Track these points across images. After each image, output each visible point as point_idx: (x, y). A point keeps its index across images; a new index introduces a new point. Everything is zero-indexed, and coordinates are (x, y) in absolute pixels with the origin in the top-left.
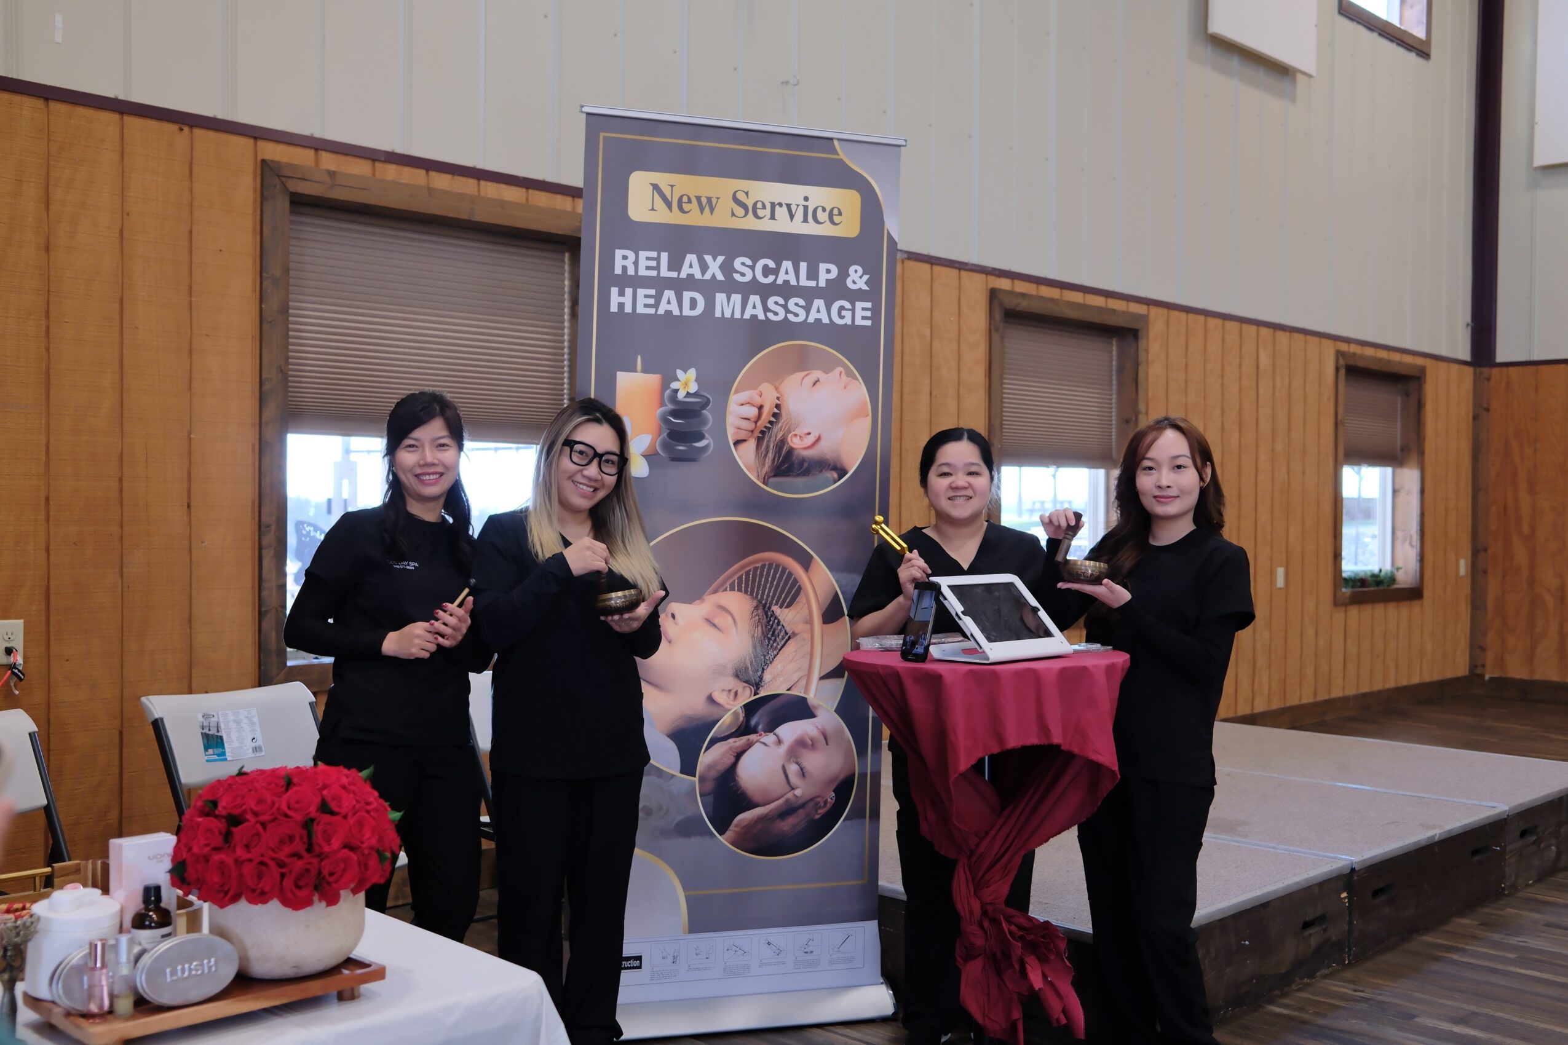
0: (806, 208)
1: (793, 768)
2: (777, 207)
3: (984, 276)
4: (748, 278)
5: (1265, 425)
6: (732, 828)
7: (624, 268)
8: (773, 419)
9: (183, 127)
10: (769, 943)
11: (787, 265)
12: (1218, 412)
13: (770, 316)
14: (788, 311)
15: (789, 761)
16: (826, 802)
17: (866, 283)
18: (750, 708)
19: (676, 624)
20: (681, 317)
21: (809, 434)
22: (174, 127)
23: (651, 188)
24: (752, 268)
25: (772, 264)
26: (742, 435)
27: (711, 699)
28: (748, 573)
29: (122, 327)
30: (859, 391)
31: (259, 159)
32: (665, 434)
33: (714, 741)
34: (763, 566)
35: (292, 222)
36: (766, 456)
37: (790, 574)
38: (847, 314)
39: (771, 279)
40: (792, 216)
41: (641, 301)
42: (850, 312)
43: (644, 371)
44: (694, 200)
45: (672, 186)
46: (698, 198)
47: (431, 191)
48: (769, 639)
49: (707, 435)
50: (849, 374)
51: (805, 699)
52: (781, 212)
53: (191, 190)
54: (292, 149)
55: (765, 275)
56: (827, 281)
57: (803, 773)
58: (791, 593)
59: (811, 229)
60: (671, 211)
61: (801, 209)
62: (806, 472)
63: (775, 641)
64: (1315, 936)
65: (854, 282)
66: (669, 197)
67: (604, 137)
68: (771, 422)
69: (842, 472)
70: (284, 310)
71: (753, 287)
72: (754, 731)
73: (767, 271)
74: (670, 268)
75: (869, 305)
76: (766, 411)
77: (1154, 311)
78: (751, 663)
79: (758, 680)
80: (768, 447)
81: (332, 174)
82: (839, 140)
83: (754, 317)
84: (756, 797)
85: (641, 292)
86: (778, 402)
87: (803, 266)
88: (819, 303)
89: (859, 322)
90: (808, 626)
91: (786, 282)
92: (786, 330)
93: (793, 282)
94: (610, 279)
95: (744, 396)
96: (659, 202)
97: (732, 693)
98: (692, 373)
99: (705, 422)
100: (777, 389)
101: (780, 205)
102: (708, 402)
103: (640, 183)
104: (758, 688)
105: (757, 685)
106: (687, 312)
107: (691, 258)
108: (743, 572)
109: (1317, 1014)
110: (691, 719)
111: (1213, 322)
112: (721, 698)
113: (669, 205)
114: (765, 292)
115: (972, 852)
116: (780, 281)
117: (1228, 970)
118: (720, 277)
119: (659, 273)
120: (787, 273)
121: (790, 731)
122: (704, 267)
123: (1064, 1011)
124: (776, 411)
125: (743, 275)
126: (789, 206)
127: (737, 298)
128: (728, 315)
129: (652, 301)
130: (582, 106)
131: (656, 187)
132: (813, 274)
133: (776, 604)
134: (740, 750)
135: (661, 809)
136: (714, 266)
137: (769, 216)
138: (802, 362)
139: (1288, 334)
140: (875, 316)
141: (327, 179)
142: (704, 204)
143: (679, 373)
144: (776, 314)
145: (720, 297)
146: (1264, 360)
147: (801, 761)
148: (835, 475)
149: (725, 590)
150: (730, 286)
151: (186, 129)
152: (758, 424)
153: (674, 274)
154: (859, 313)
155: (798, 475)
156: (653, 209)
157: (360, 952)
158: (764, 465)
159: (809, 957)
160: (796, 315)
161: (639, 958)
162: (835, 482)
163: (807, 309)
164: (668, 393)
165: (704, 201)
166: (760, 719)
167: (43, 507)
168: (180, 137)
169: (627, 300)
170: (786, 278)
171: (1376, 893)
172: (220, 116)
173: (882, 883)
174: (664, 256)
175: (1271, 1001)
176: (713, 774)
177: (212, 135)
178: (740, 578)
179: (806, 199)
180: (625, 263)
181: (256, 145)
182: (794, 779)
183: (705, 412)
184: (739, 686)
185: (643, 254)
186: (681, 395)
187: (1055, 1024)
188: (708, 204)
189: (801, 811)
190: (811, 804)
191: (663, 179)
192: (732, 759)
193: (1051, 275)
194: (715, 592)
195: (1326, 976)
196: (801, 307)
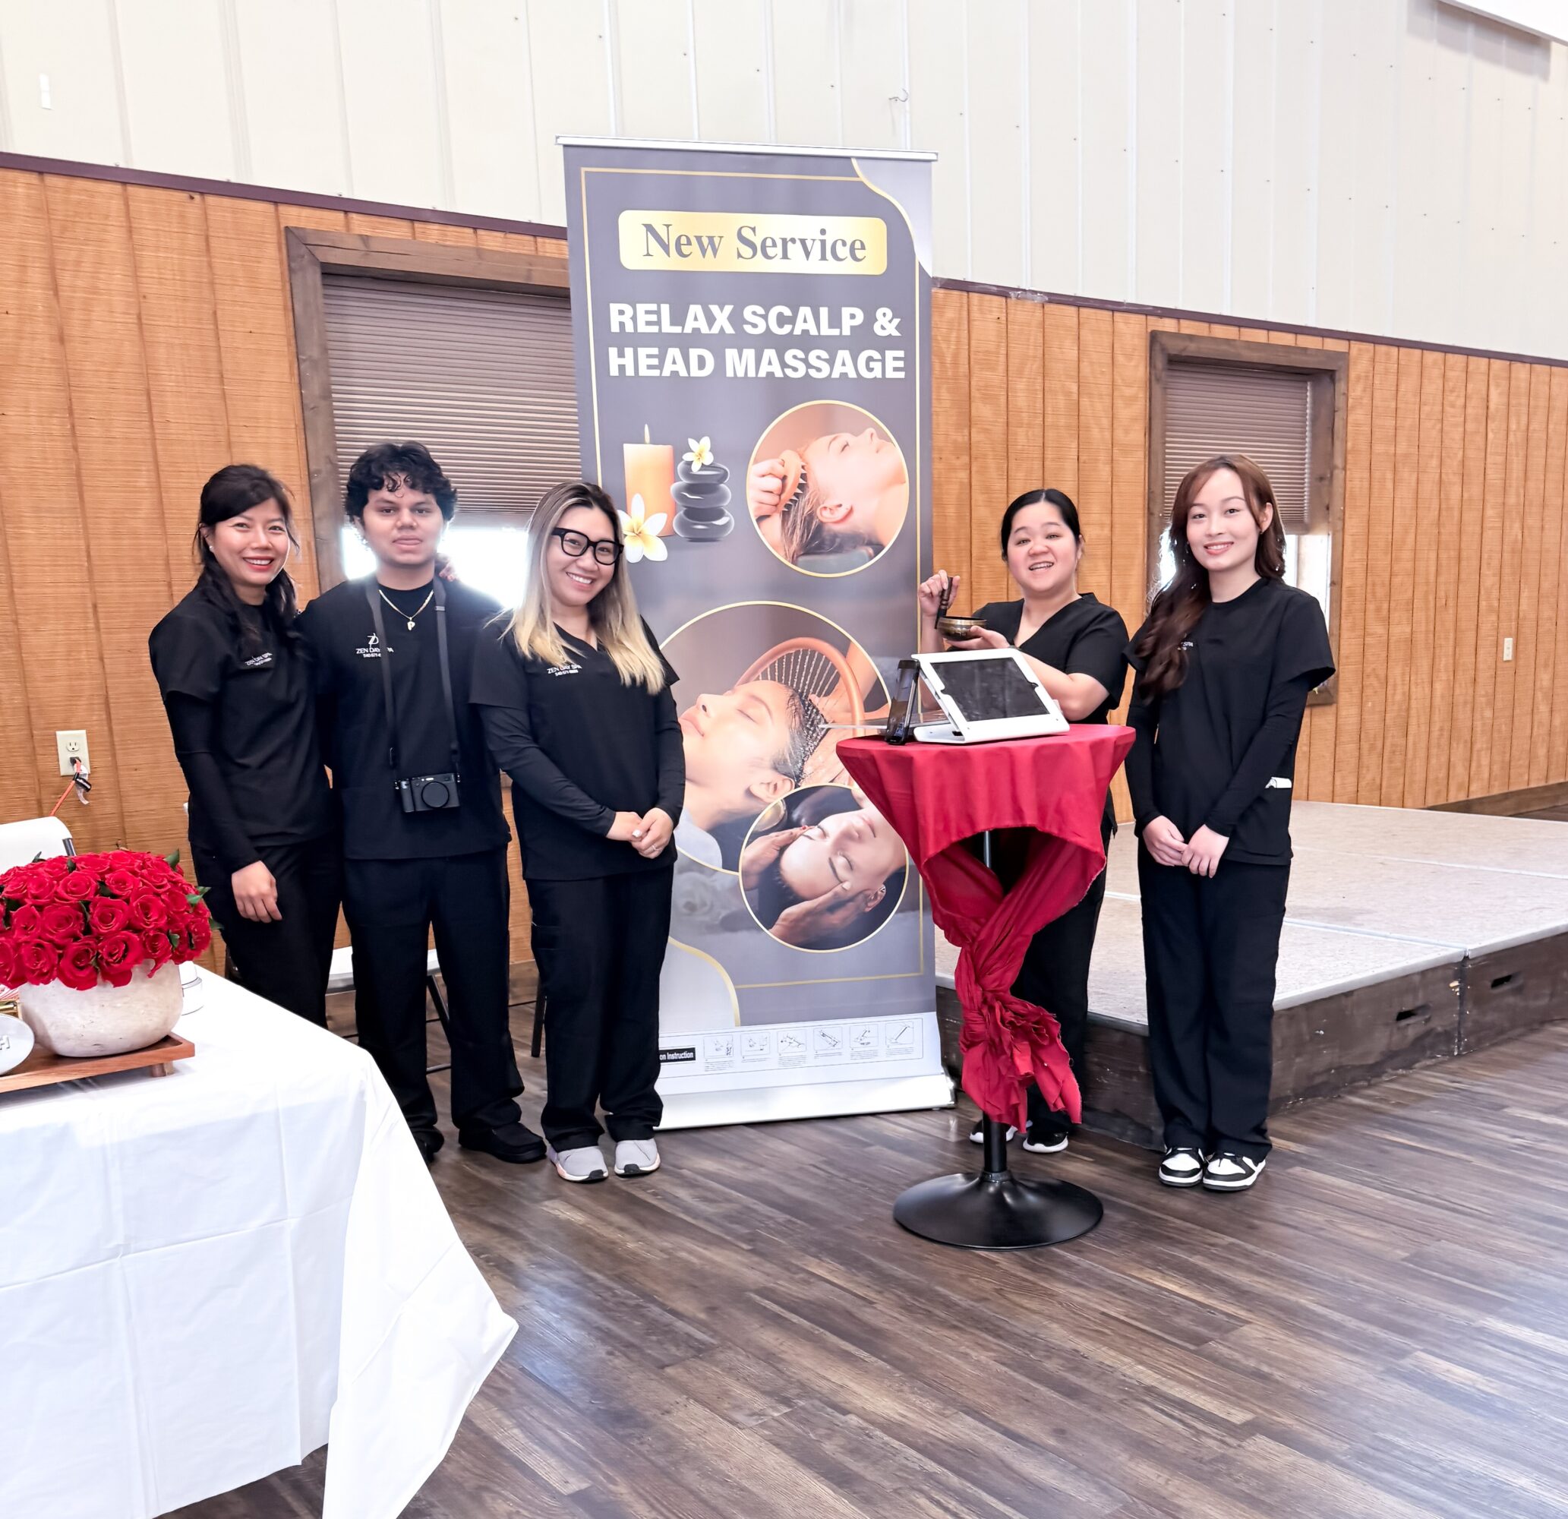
0: (823, 242)
1: (840, 862)
2: (790, 244)
3: (1144, 317)
4: (761, 329)
5: (1494, 476)
6: (779, 922)
7: (622, 325)
8: (799, 491)
9: (192, 194)
10: (824, 1035)
11: (805, 311)
12: (1435, 462)
13: (789, 372)
14: (809, 366)
15: (836, 854)
16: (876, 895)
17: (897, 328)
18: (792, 801)
19: (708, 716)
20: (689, 378)
21: (840, 506)
22: (183, 196)
23: (644, 229)
24: (765, 317)
25: (787, 312)
26: (765, 511)
27: (749, 793)
28: (780, 661)
29: (151, 421)
30: (894, 455)
31: (283, 226)
32: (682, 513)
33: (755, 836)
34: (797, 653)
35: (326, 296)
36: (793, 533)
37: (827, 660)
38: (877, 366)
39: (787, 329)
40: (807, 254)
41: (643, 362)
42: (880, 364)
43: (653, 442)
44: (694, 241)
45: (668, 226)
46: (699, 239)
47: (480, 252)
48: (809, 729)
49: (727, 512)
50: (883, 436)
51: (850, 790)
52: (795, 250)
53: (210, 265)
54: (318, 213)
55: (780, 324)
56: (852, 328)
57: (851, 866)
58: (829, 682)
59: (830, 267)
60: (668, 255)
61: (818, 244)
62: (838, 549)
63: (814, 731)
64: (1413, 1028)
65: (883, 328)
66: (664, 237)
67: (586, 172)
68: (797, 495)
69: (878, 547)
70: (327, 395)
71: (768, 340)
72: (797, 824)
73: (782, 320)
74: (673, 323)
75: (901, 354)
76: (790, 481)
77: (1356, 346)
78: (790, 754)
79: (798, 772)
80: (795, 522)
81: (365, 239)
82: (858, 158)
83: (770, 374)
84: (803, 892)
85: (643, 352)
86: (804, 472)
87: (824, 312)
88: (844, 355)
89: (890, 374)
90: (850, 715)
91: (805, 332)
92: (808, 387)
93: (814, 332)
94: (608, 339)
95: (764, 466)
96: (653, 244)
97: (772, 787)
98: (706, 442)
99: (723, 497)
100: (801, 456)
101: (793, 241)
102: (725, 475)
103: (631, 224)
104: (799, 781)
105: (798, 778)
106: (695, 372)
107: (695, 309)
108: (776, 659)
109: (1398, 1105)
110: (730, 813)
111: (1431, 357)
112: (757, 790)
113: (666, 248)
114: (782, 345)
115: (974, 939)
116: (797, 332)
117: (1298, 1060)
118: (729, 330)
119: (660, 329)
120: (805, 321)
121: (834, 824)
122: (711, 320)
123: (1062, 1096)
124: (802, 481)
125: (755, 326)
126: (803, 242)
127: (749, 354)
128: (741, 374)
129: (655, 362)
130: (557, 138)
131: (649, 228)
132: (835, 321)
133: (814, 693)
134: (782, 844)
135: (704, 904)
136: (722, 317)
137: (780, 254)
138: (826, 424)
139: (1528, 366)
140: (909, 368)
141: (359, 245)
142: (706, 245)
143: (692, 442)
144: (795, 369)
145: (731, 354)
146: (1496, 399)
147: (848, 853)
148: (871, 551)
149: (758, 679)
150: (741, 341)
151: (197, 197)
152: (783, 496)
153: (677, 330)
154: (890, 364)
155: (831, 553)
156: (648, 254)
157: (178, 1031)
158: (791, 542)
159: (867, 1048)
160: (819, 370)
161: (692, 1050)
162: (871, 558)
163: (831, 362)
164: (680, 466)
165: (705, 241)
166: (803, 811)
167: (91, 615)
168: (193, 207)
169: (628, 361)
170: (805, 327)
171: (1497, 983)
172: (234, 180)
173: (938, 974)
174: (665, 309)
175: (1351, 1093)
176: (757, 868)
177: (226, 202)
178: (772, 666)
179: (823, 232)
180: (622, 318)
181: (277, 210)
182: (842, 873)
183: (722, 485)
184: (778, 778)
185: (641, 308)
186: (695, 469)
187: (1052, 1109)
188: (708, 245)
189: (851, 904)
190: (861, 897)
191: (658, 218)
192: (776, 854)
193: (1226, 312)
194: (747, 681)
195: (1428, 1068)
196: (825, 360)
